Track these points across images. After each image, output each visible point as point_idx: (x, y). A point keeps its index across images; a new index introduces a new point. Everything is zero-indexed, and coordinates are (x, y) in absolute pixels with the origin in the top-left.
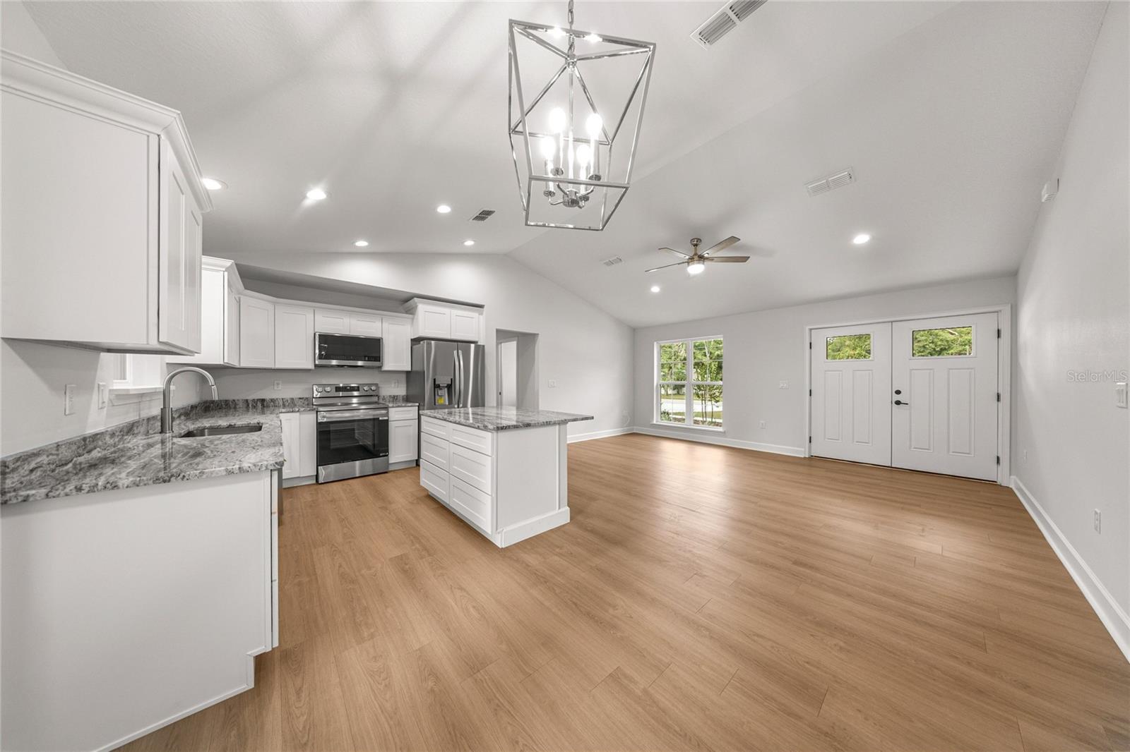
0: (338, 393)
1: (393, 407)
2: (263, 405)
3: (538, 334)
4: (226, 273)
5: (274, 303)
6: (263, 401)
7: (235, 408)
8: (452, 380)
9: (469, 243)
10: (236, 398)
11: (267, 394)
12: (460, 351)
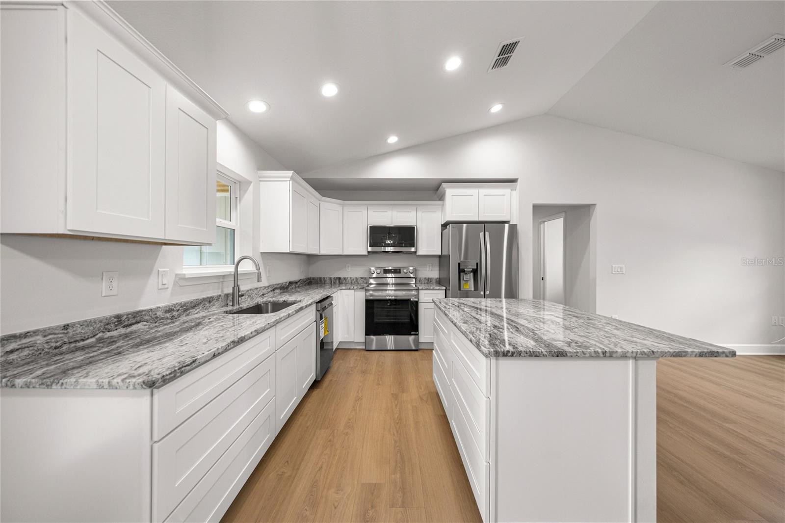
0: (385, 274)
1: (422, 289)
2: (339, 282)
3: (595, 205)
4: (291, 182)
5: (343, 205)
6: (340, 278)
7: (325, 283)
8: (477, 264)
9: (496, 108)
10: (325, 276)
11: (342, 275)
12: (487, 234)
